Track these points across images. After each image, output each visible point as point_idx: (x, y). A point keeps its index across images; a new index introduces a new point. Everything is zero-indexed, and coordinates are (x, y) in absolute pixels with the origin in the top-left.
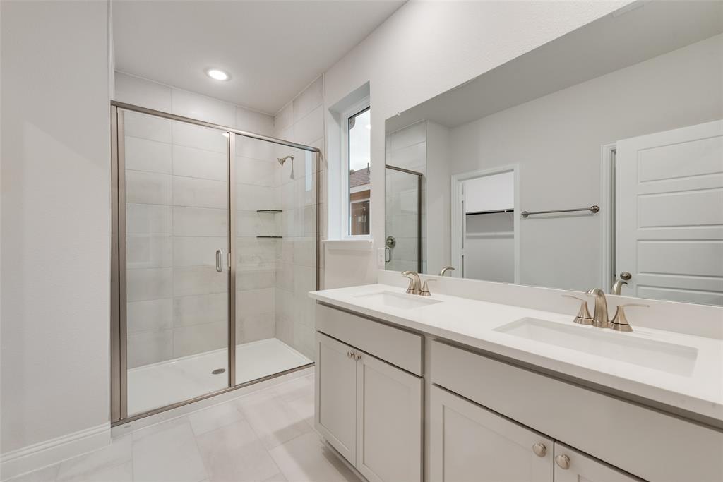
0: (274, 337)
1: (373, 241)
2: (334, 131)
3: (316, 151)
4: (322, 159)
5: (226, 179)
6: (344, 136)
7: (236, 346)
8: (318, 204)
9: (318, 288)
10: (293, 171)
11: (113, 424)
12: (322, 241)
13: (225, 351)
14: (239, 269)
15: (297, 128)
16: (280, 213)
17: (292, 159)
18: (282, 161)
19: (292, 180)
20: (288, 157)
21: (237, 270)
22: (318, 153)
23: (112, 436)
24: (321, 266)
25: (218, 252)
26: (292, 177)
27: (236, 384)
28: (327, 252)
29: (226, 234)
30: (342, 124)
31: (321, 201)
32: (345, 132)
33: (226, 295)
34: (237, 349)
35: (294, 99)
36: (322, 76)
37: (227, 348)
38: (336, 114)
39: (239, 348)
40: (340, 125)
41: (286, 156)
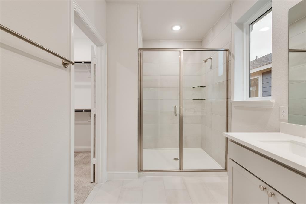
0: (201, 148)
1: (274, 101)
2: (239, 35)
3: (226, 50)
4: (230, 54)
5: (179, 74)
6: (246, 37)
7: (183, 149)
8: (227, 80)
9: (227, 131)
10: (211, 65)
11: (139, 171)
12: (229, 101)
13: (178, 150)
14: (184, 114)
15: (214, 42)
16: (204, 88)
17: (211, 59)
18: (206, 61)
19: (211, 70)
20: (209, 58)
21: (183, 115)
22: (227, 51)
23: (138, 176)
24: (229, 115)
25: (175, 106)
26: (211, 68)
27: (183, 169)
28: (233, 108)
29: (179, 99)
30: (245, 30)
31: (229, 78)
32: (247, 34)
33: (179, 125)
34: (183, 150)
35: (212, 28)
36: (231, 6)
37: (179, 149)
38: (240, 25)
39: (184, 150)
40: (243, 31)
41: (208, 58)
